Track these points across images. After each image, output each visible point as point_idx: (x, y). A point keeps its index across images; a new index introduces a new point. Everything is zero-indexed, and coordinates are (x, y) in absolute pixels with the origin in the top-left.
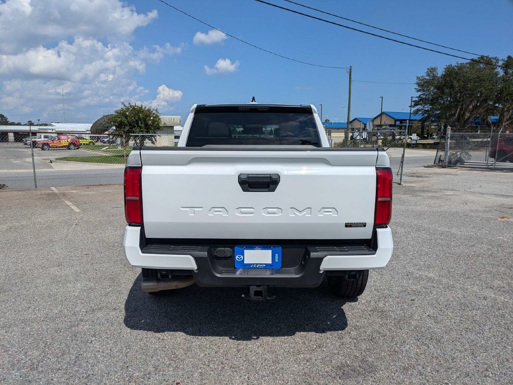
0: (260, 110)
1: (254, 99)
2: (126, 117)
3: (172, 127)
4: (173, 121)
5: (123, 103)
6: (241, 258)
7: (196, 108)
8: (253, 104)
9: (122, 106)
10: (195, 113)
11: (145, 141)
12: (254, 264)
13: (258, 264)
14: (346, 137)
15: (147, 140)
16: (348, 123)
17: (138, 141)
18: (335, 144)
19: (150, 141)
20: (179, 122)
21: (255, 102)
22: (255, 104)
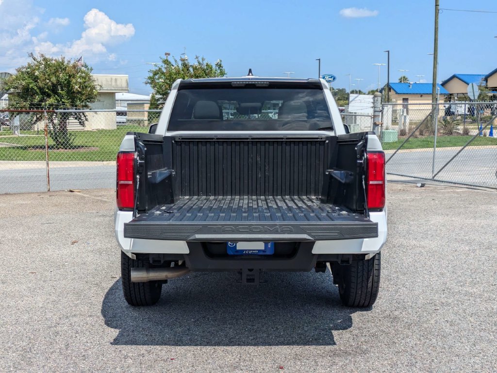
0: (257, 85)
1: (250, 71)
2: (36, 79)
3: (112, 95)
4: (113, 84)
5: (31, 55)
6: (233, 245)
7: (180, 84)
8: (249, 79)
9: (30, 60)
10: (179, 90)
11: (67, 121)
12: (246, 250)
13: (251, 250)
14: (435, 109)
15: (71, 120)
16: (434, 85)
17: (56, 121)
18: (411, 124)
19: (77, 121)
20: (124, 85)
21: (252, 75)
22: (252, 79)
